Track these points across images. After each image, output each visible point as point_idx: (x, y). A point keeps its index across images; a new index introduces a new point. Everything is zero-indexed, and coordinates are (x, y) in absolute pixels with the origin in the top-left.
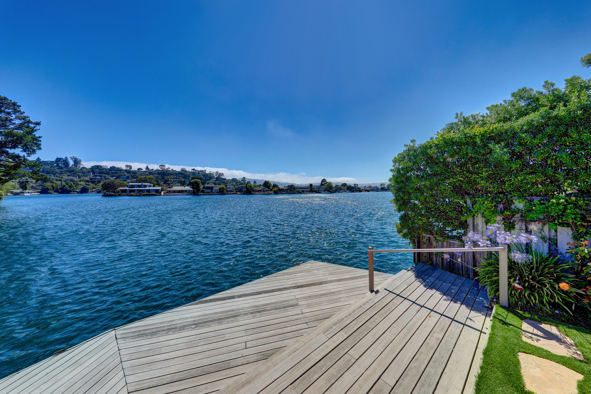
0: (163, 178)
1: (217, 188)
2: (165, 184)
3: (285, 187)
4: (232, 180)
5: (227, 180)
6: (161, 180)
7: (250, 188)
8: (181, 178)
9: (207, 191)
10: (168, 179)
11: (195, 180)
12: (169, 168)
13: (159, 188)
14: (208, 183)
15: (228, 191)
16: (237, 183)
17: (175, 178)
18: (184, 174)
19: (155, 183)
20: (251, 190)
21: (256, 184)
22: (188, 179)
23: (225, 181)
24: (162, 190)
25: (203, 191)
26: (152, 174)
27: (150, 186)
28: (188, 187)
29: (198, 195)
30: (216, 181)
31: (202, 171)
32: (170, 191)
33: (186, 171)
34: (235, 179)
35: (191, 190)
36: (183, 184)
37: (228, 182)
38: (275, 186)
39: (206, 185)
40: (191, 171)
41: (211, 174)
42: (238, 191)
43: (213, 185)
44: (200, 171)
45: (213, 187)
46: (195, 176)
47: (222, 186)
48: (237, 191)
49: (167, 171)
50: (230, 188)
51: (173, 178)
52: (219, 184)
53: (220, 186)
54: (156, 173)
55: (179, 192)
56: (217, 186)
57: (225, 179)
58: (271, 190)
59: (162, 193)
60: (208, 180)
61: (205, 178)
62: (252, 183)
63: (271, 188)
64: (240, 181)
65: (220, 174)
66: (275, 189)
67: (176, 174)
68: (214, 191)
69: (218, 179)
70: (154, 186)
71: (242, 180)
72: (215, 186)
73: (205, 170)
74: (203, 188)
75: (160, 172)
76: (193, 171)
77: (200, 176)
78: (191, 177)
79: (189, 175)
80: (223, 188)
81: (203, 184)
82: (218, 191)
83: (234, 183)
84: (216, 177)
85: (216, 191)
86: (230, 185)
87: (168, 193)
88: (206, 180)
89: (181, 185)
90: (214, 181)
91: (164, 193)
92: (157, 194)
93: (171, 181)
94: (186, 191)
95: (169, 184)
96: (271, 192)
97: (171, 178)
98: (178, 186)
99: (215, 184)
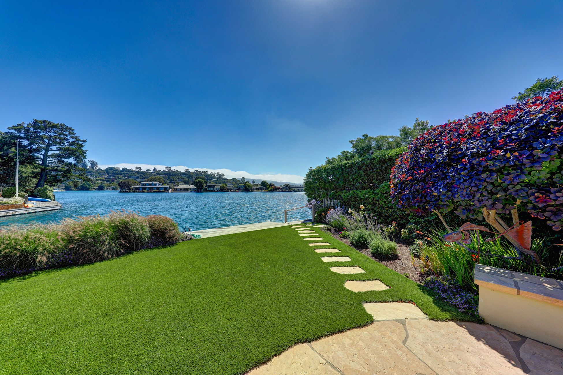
0: (169, 178)
1: (218, 186)
2: (170, 183)
3: (281, 186)
4: (232, 180)
5: (228, 179)
6: (167, 180)
7: (248, 187)
8: (185, 178)
9: (209, 189)
10: (173, 179)
11: (199, 180)
12: (175, 170)
13: (168, 186)
14: (210, 183)
15: (228, 189)
16: (236, 182)
17: (180, 178)
18: (188, 174)
19: (163, 182)
20: (249, 189)
21: (254, 183)
22: (191, 178)
23: (225, 181)
24: (170, 188)
25: (206, 189)
26: (159, 175)
27: (160, 185)
28: (193, 186)
29: (201, 192)
30: (217, 180)
31: (205, 172)
32: (176, 189)
33: (189, 172)
34: (235, 179)
35: (195, 188)
36: (187, 183)
37: (228, 181)
38: (271, 185)
39: (208, 184)
40: (194, 172)
41: (212, 174)
42: (238, 190)
43: (215, 184)
44: (203, 172)
45: (214, 186)
46: (199, 176)
47: (223, 185)
48: (236, 189)
49: (173, 171)
50: (230, 187)
51: (177, 177)
52: (220, 183)
53: (221, 185)
54: (163, 173)
55: (185, 189)
56: (218, 185)
57: (225, 179)
58: (268, 189)
59: (170, 191)
60: (210, 179)
61: (207, 178)
62: (251, 182)
63: (268, 186)
64: (239, 181)
65: (220, 174)
66: (272, 188)
67: (180, 174)
68: (215, 189)
69: (218, 179)
70: (162, 185)
71: (241, 180)
72: (217, 185)
73: (207, 171)
74: (206, 187)
75: (166, 173)
76: (196, 172)
77: (202, 176)
78: (194, 177)
79: (192, 175)
80: (223, 187)
81: (206, 183)
82: (219, 189)
83: (234, 182)
84: (217, 177)
85: (217, 189)
86: (230, 184)
87: (174, 190)
88: (208, 179)
89: (185, 184)
90: (215, 180)
91: (172, 191)
92: (166, 191)
93: (176, 180)
94: (191, 189)
95: (174, 183)
96: (267, 190)
97: (176, 178)
98: (183, 184)
99: (216, 183)
